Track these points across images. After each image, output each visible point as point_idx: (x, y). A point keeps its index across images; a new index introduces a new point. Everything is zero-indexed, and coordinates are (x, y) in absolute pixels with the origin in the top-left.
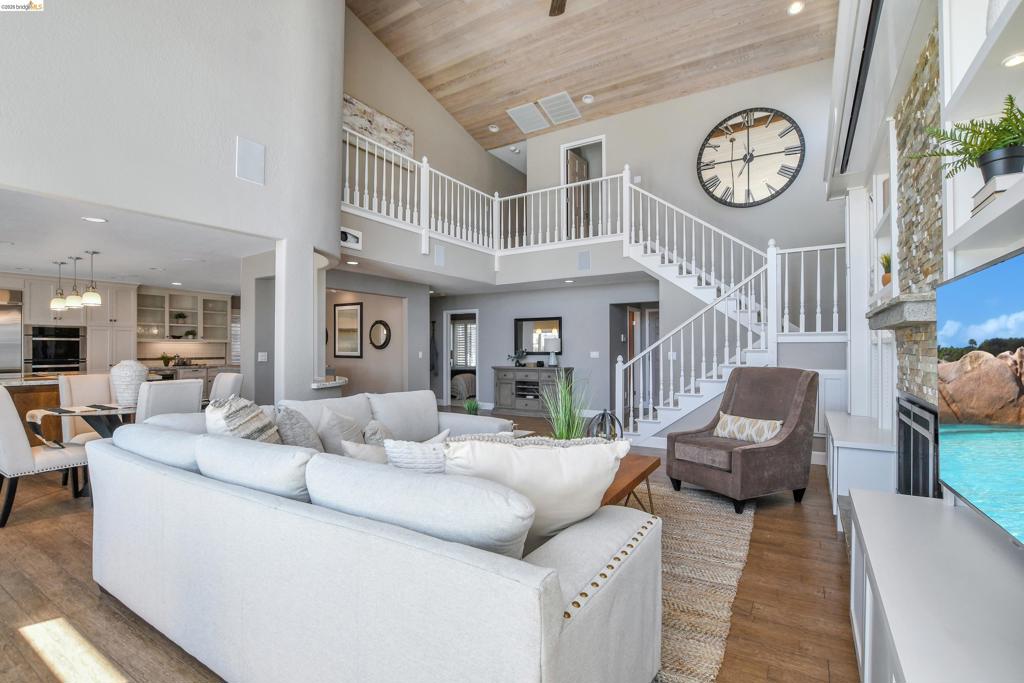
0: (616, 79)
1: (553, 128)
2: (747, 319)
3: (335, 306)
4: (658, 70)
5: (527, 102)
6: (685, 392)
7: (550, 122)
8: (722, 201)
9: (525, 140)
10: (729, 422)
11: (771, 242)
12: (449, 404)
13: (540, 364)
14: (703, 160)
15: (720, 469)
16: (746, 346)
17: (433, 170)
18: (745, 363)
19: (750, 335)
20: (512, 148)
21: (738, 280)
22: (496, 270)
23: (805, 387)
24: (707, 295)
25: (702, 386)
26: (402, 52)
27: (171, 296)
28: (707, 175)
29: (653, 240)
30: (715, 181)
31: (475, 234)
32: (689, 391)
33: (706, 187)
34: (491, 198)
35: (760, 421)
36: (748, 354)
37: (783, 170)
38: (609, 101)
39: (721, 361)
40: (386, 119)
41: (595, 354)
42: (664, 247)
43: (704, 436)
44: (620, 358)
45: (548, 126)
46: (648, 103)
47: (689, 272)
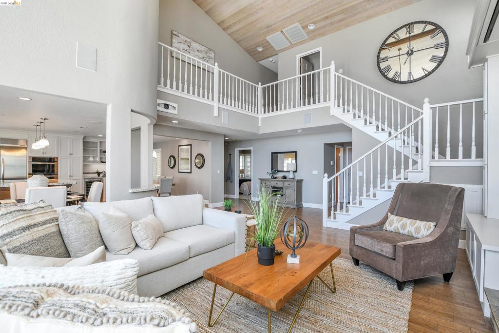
0: (327, 12)
1: (292, 46)
2: (409, 152)
3: (179, 146)
4: (352, 4)
5: (277, 31)
6: (367, 196)
7: (290, 42)
8: (393, 80)
9: (277, 54)
10: (395, 221)
11: (426, 100)
12: (238, 197)
13: (285, 177)
14: (380, 57)
15: (387, 257)
16: (408, 168)
17: (222, 70)
18: (407, 179)
19: (411, 161)
20: (271, 59)
21: (403, 126)
22: (259, 125)
23: (454, 199)
24: (382, 137)
25: (378, 193)
26: (207, 8)
27: (100, 142)
28: (383, 65)
29: (348, 105)
30: (389, 68)
31: (250, 106)
32: (369, 196)
33: (383, 73)
34: (257, 86)
35: (418, 222)
36: (409, 174)
37: (433, 59)
38: (324, 27)
39: (390, 177)
40: (198, 44)
41: (315, 172)
42: (355, 109)
43: (376, 231)
44: (326, 175)
45: (290, 45)
46: (347, 26)
47: (370, 123)
